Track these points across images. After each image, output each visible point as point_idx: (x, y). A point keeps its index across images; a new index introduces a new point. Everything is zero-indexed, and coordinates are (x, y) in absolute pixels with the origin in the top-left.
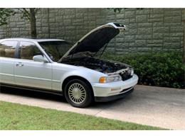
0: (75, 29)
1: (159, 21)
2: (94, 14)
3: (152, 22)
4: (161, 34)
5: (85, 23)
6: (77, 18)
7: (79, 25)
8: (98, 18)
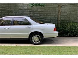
2: (12, 6)
3: (40, 12)
4: (43, 17)
5: (7, 10)
6: (2, 7)
7: (4, 11)
8: (14, 8)
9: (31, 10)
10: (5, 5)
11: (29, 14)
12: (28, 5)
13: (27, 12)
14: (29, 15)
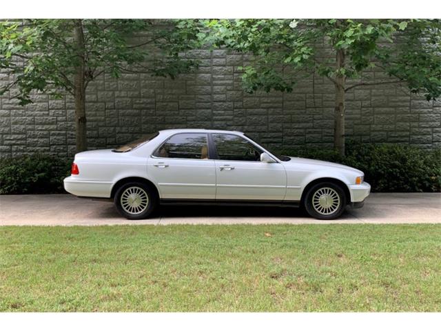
0: (139, 115)
1: (275, 108)
2: (174, 91)
3: (268, 108)
4: (280, 125)
5: (159, 104)
6: (144, 97)
7: (147, 109)
8: (182, 99)
9: (239, 104)
10: (152, 91)
11: (231, 117)
12: (229, 88)
13: (225, 110)
14: (232, 120)
